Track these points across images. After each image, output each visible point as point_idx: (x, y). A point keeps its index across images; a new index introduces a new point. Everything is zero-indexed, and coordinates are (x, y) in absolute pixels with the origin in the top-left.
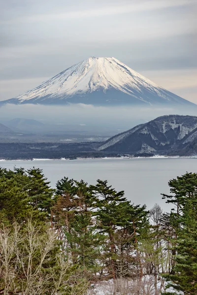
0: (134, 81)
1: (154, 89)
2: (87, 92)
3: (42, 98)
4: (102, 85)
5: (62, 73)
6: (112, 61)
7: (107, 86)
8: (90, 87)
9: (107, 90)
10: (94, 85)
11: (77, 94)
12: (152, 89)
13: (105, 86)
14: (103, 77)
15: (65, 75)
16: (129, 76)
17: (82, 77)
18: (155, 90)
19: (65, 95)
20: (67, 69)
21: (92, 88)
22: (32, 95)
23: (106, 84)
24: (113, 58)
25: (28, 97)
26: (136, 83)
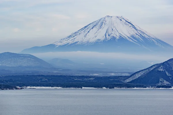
0: (138, 33)
1: (152, 39)
2: (104, 41)
3: (71, 44)
4: (115, 36)
5: (85, 27)
6: (122, 19)
7: (118, 36)
8: (106, 37)
9: (118, 39)
10: (109, 35)
11: (97, 42)
12: (150, 39)
13: (116, 37)
14: (115, 30)
15: (88, 28)
16: (134, 30)
17: (100, 30)
18: (153, 40)
19: (88, 42)
20: (90, 24)
21: (107, 38)
22: (65, 42)
23: (118, 35)
25: (62, 43)
26: (139, 35)
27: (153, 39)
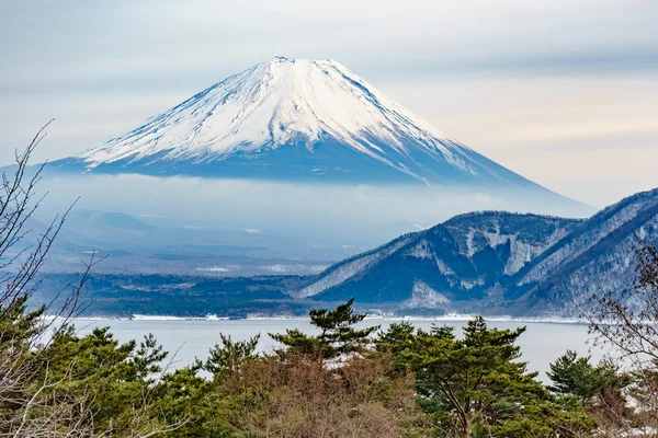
0: (385, 123)
1: (437, 143)
2: (264, 146)
3: (146, 160)
4: (304, 130)
5: (198, 96)
6: (329, 70)
7: (315, 132)
8: (271, 134)
9: (317, 145)
10: (282, 128)
11: (239, 153)
12: (430, 144)
13: (309, 133)
14: (306, 110)
15: (207, 102)
17: (251, 108)
18: (439, 146)
19: (206, 152)
20: (214, 87)
21: (276, 138)
22: (122, 151)
23: (314, 126)
24: (334, 62)
25: (111, 156)
26: (390, 127)
27: (440, 142)
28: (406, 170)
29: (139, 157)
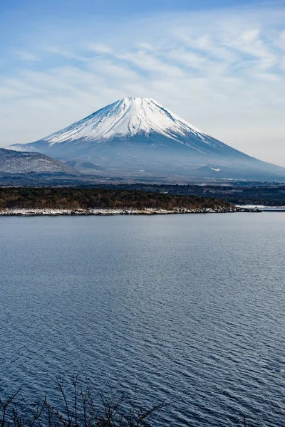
0: (176, 125)
2: (127, 136)
3: (75, 141)
4: (143, 128)
5: (94, 114)
6: (150, 103)
7: (148, 129)
8: (129, 130)
9: (150, 134)
10: (134, 127)
11: (117, 138)
12: (196, 134)
13: (146, 130)
15: (98, 116)
16: (170, 119)
19: (102, 138)
21: (132, 131)
22: (63, 138)
23: (147, 126)
24: (151, 99)
25: (59, 139)
26: (179, 127)
27: (199, 134)
28: (188, 145)
29: (72, 140)
